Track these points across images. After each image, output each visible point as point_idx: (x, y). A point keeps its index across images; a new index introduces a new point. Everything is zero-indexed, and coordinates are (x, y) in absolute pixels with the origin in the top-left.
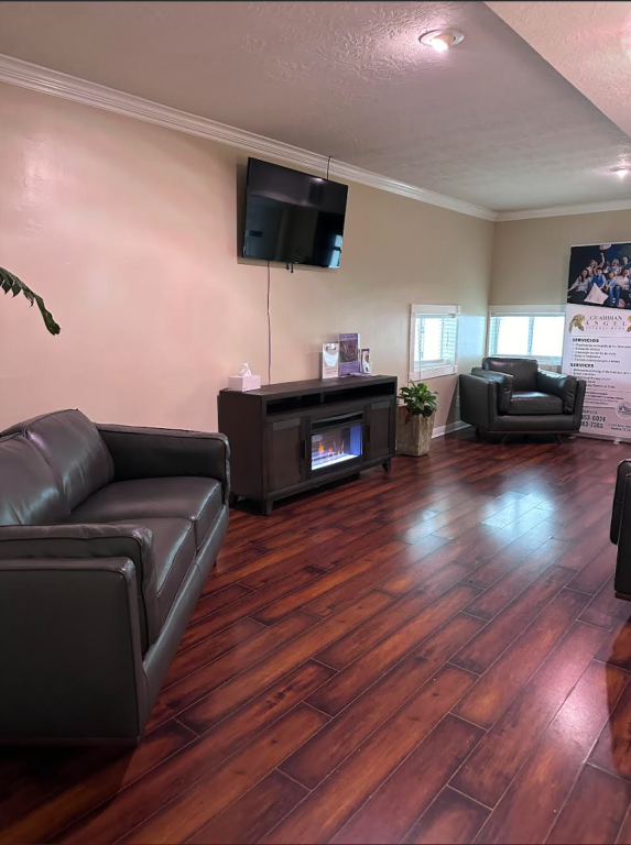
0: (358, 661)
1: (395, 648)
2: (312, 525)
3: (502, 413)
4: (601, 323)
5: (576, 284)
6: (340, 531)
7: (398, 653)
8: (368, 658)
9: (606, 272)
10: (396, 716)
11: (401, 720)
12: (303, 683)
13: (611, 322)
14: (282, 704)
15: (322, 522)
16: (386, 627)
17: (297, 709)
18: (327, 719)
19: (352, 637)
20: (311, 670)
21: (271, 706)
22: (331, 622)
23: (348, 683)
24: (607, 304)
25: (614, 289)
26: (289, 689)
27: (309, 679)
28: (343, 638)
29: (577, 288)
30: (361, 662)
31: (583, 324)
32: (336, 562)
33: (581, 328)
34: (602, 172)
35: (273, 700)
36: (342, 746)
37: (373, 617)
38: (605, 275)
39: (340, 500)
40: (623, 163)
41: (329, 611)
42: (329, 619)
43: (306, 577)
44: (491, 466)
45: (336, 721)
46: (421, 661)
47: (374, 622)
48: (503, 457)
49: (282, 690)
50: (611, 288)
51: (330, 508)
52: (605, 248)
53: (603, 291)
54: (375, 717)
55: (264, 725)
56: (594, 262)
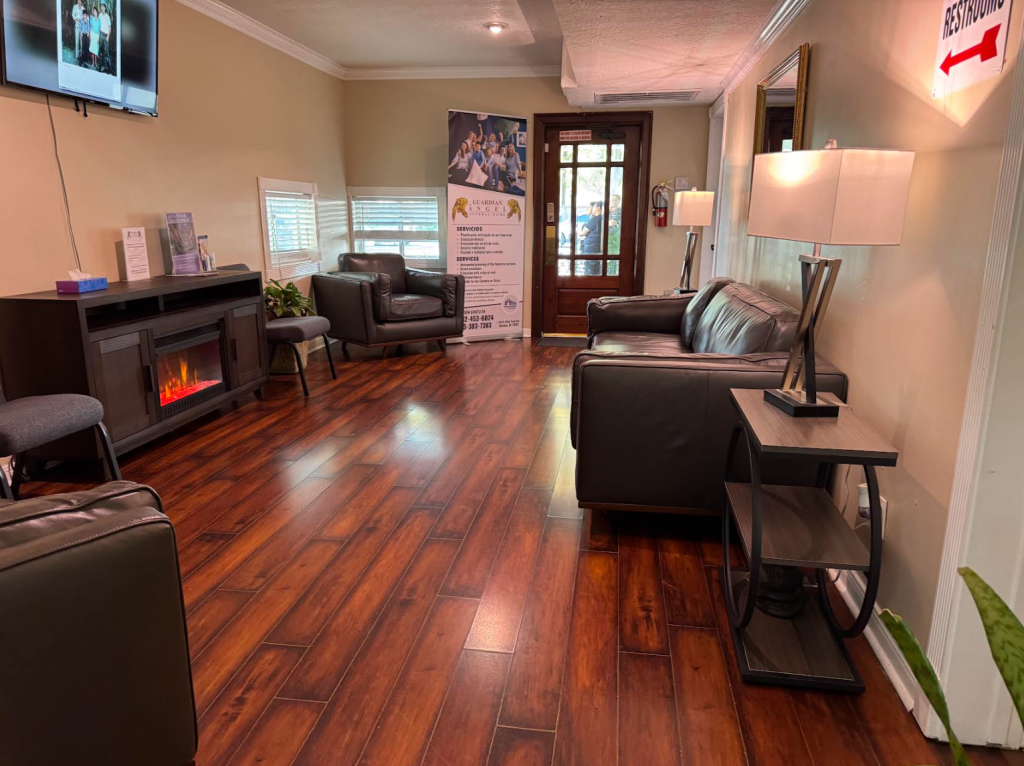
0: (330, 625)
1: (369, 598)
2: (184, 482)
3: (380, 320)
4: (483, 208)
5: (456, 159)
6: (229, 484)
7: (375, 603)
8: (341, 620)
9: (484, 147)
10: (406, 673)
11: (413, 675)
12: (265, 674)
13: (492, 208)
14: (247, 711)
15: (197, 476)
16: (348, 578)
17: (272, 710)
18: (321, 706)
19: (307, 602)
20: (269, 656)
21: (233, 718)
22: (270, 593)
23: (327, 655)
24: (487, 186)
25: (494, 167)
26: (248, 690)
27: (271, 669)
28: (295, 608)
29: (457, 165)
30: (332, 628)
31: (467, 209)
32: (241, 522)
33: (465, 214)
34: (474, 26)
35: (232, 711)
36: (354, 730)
37: (325, 571)
38: (485, 151)
39: (213, 443)
40: (496, 19)
41: (260, 581)
42: (265, 591)
43: (205, 549)
44: (389, 380)
45: (333, 704)
46: (406, 604)
47: (328, 577)
48: (398, 367)
49: (239, 693)
50: (491, 167)
51: (201, 458)
52: (483, 118)
53: (483, 169)
54: (382, 683)
55: (234, 745)
56: (473, 135)
